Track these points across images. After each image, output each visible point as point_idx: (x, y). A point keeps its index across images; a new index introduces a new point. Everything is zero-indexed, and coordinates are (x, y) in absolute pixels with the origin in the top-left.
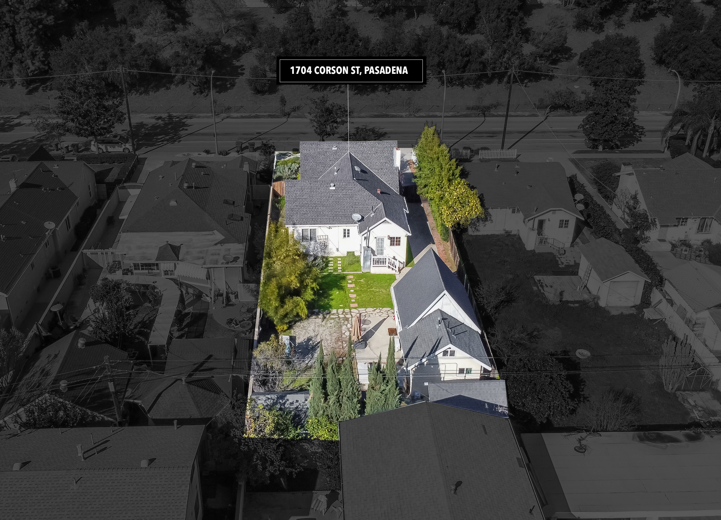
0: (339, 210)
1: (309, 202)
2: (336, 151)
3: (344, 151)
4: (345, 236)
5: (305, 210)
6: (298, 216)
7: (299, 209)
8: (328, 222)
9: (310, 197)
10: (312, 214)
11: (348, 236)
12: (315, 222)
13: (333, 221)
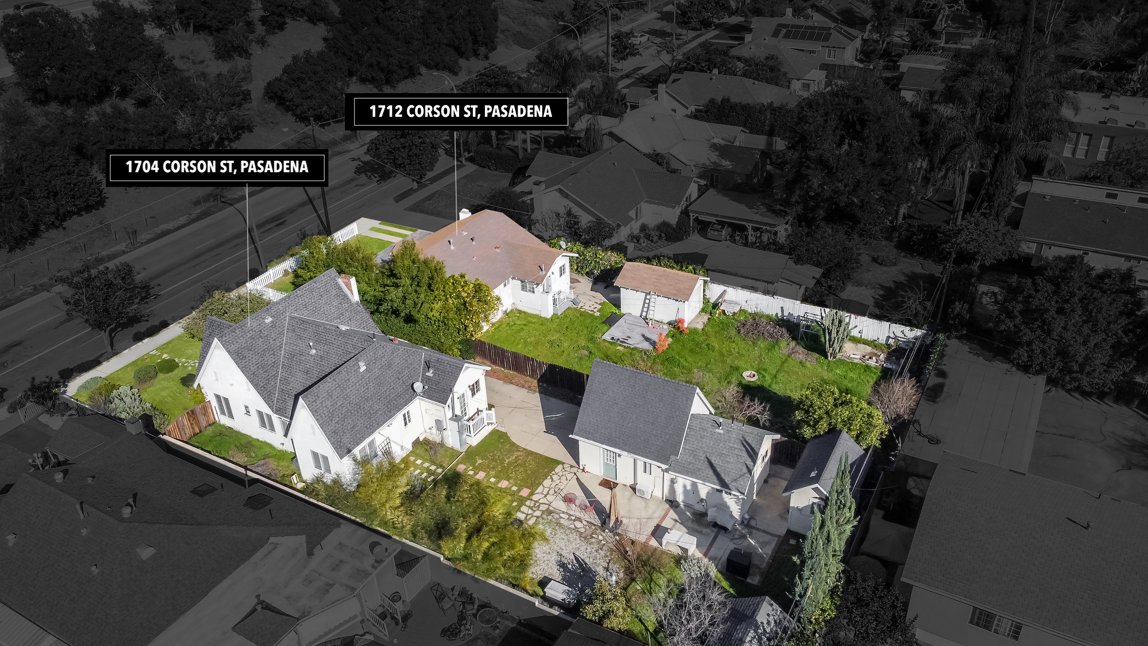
0: (388, 393)
1: (349, 408)
2: (272, 322)
3: (282, 317)
4: (406, 424)
5: (350, 421)
6: (348, 435)
7: (343, 425)
8: (386, 418)
9: (345, 399)
10: (362, 421)
11: (410, 421)
12: (371, 428)
13: (390, 412)
